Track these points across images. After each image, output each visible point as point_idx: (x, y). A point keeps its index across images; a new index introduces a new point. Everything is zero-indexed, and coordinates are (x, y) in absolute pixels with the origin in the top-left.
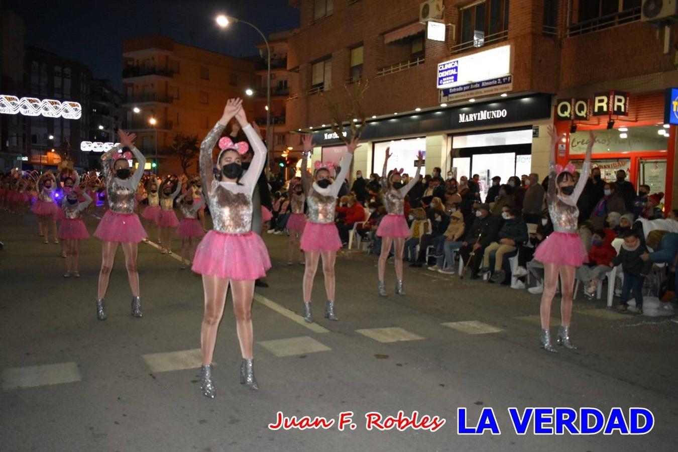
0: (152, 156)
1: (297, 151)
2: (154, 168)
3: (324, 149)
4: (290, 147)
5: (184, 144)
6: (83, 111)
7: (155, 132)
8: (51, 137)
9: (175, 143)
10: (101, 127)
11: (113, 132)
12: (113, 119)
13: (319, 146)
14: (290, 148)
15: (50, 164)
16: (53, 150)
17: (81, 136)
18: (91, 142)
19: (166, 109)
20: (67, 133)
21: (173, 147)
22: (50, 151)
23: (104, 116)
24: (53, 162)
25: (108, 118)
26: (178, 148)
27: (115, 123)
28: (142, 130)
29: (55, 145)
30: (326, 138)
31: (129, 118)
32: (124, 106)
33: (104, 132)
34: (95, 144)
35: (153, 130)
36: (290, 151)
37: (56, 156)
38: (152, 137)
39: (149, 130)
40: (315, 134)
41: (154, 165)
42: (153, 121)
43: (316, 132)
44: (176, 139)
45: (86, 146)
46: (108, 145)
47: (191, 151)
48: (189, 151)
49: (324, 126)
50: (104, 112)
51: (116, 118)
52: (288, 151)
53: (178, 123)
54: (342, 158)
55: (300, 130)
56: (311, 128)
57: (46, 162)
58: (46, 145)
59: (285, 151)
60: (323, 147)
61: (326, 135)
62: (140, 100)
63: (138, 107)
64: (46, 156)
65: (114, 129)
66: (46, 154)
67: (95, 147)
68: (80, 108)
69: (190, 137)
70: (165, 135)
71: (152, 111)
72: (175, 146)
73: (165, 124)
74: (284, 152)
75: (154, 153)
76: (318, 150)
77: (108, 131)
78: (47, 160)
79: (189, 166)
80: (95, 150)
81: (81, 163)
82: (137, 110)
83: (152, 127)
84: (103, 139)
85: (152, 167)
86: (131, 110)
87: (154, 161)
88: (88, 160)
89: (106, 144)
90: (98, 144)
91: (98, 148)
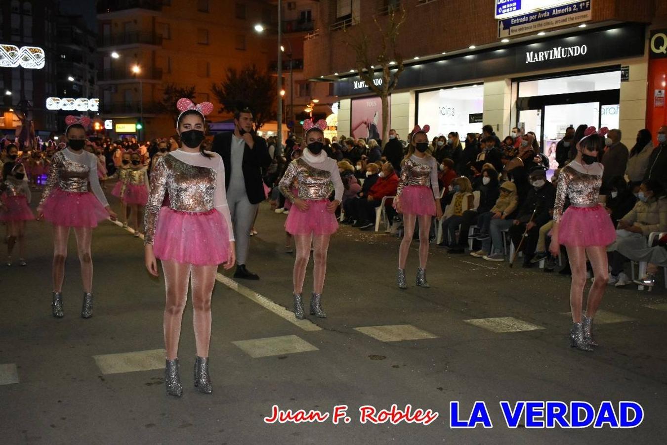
0: (137, 115)
1: (324, 105)
2: (139, 130)
3: (353, 101)
4: (314, 99)
6: (46, 58)
7: (139, 83)
8: (8, 93)
9: (166, 97)
10: (71, 79)
11: (88, 84)
12: (87, 67)
13: (347, 98)
14: (316, 101)
15: (7, 128)
16: (11, 110)
17: (47, 91)
18: (59, 98)
19: (154, 53)
21: (163, 103)
22: (8, 111)
23: (75, 64)
24: (11, 125)
25: (80, 65)
26: (169, 103)
27: (90, 72)
28: (122, 81)
29: (14, 103)
30: (356, 87)
31: (107, 66)
32: (100, 50)
33: (75, 84)
34: (64, 100)
35: (137, 80)
36: (316, 105)
37: (15, 117)
38: (136, 90)
39: (130, 81)
40: (342, 81)
41: (139, 127)
42: (136, 69)
43: (344, 79)
44: (167, 92)
45: (53, 104)
49: (352, 71)
50: (75, 57)
51: (92, 66)
52: (313, 105)
53: (169, 72)
54: (377, 114)
55: (322, 77)
56: (336, 74)
57: (3, 125)
58: (3, 103)
59: (309, 104)
60: (352, 99)
61: (356, 83)
62: (118, 42)
63: (118, 51)
64: (3, 118)
65: (89, 81)
66: (3, 116)
67: (65, 105)
68: (43, 55)
69: (185, 89)
70: (153, 86)
71: (136, 55)
72: (165, 101)
73: (152, 72)
74: (308, 106)
75: (139, 111)
76: (346, 103)
77: (81, 83)
78: (4, 123)
80: (64, 109)
81: (47, 126)
82: (115, 55)
83: (135, 76)
84: (74, 93)
85: (136, 129)
86: (108, 54)
87: (138, 121)
88: (56, 122)
89: (78, 101)
90: (68, 101)
91: (68, 106)
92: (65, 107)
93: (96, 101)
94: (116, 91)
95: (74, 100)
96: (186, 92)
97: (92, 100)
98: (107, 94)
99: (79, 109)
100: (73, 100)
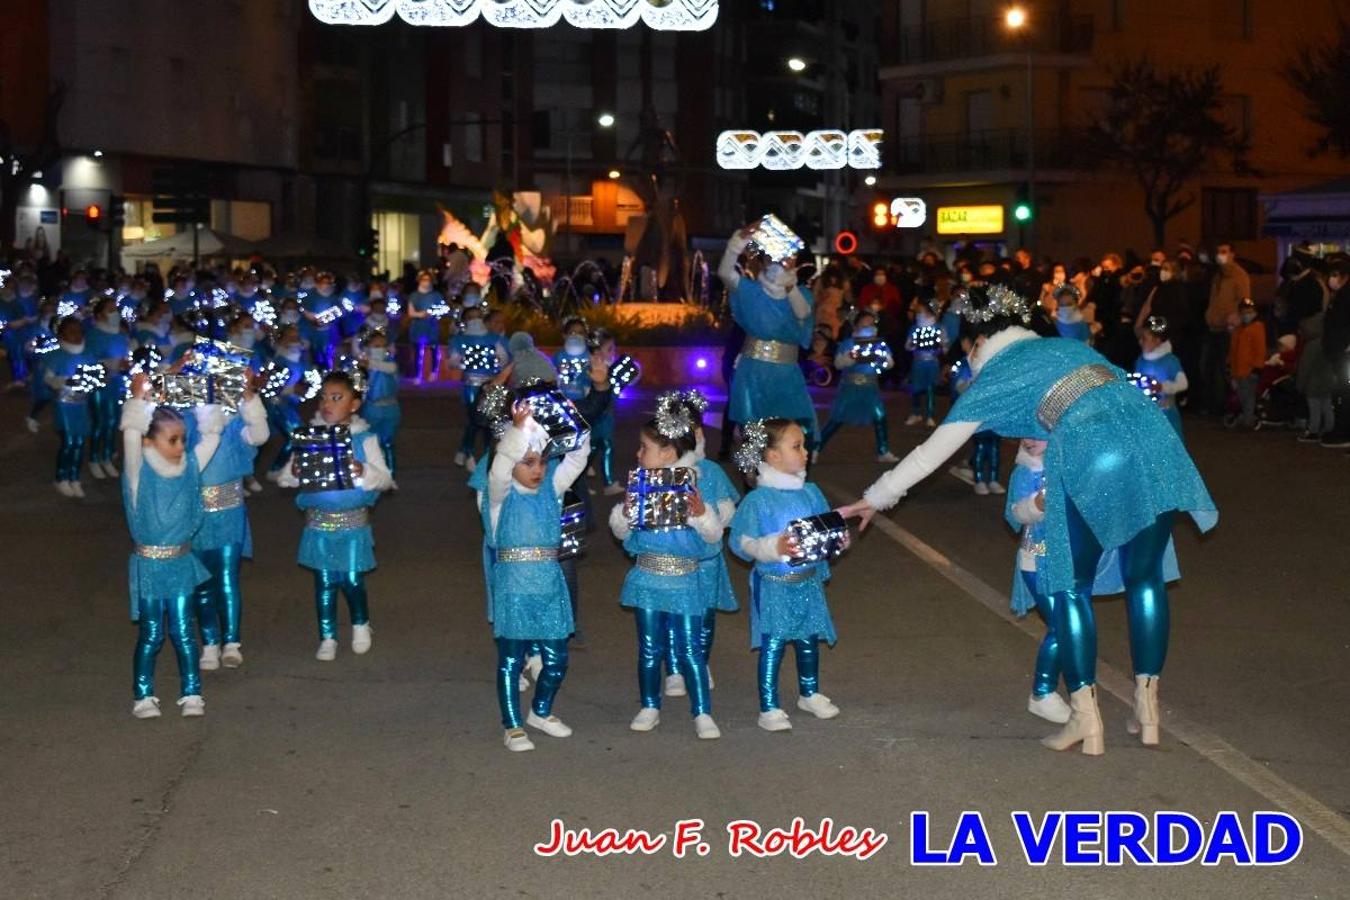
0: (1008, 175)
2: (1023, 225)
5: (1155, 108)
6: (723, 5)
8: (607, 121)
9: (1115, 107)
10: (796, 64)
12: (838, 32)
15: (601, 230)
16: (614, 174)
17: (718, 110)
18: (754, 133)
20: (666, 101)
21: (1106, 127)
22: (606, 179)
23: (803, 24)
24: (614, 219)
26: (1129, 128)
29: (621, 153)
33: (804, 90)
34: (771, 139)
35: (1014, 57)
37: (625, 197)
38: (1005, 92)
41: (1023, 213)
42: (1015, 18)
44: (1121, 89)
45: (736, 151)
46: (822, 141)
47: (1187, 142)
48: (1181, 143)
53: (1116, 23)
57: (588, 221)
58: (589, 156)
64: (588, 199)
66: (588, 192)
67: (772, 153)
72: (1114, 120)
73: (1063, 29)
75: (1017, 161)
77: (819, 85)
78: (594, 215)
79: (1177, 209)
83: (1011, 42)
84: (801, 117)
85: (1009, 222)
87: (1018, 193)
88: (743, 206)
89: (813, 140)
90: (784, 139)
91: (781, 155)
92: (773, 159)
93: (869, 137)
94: (940, 98)
95: (800, 135)
96: (1187, 88)
97: (857, 134)
98: (910, 108)
99: (815, 164)
100: (797, 138)
